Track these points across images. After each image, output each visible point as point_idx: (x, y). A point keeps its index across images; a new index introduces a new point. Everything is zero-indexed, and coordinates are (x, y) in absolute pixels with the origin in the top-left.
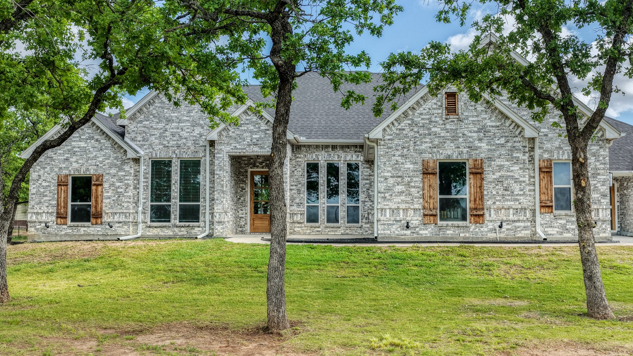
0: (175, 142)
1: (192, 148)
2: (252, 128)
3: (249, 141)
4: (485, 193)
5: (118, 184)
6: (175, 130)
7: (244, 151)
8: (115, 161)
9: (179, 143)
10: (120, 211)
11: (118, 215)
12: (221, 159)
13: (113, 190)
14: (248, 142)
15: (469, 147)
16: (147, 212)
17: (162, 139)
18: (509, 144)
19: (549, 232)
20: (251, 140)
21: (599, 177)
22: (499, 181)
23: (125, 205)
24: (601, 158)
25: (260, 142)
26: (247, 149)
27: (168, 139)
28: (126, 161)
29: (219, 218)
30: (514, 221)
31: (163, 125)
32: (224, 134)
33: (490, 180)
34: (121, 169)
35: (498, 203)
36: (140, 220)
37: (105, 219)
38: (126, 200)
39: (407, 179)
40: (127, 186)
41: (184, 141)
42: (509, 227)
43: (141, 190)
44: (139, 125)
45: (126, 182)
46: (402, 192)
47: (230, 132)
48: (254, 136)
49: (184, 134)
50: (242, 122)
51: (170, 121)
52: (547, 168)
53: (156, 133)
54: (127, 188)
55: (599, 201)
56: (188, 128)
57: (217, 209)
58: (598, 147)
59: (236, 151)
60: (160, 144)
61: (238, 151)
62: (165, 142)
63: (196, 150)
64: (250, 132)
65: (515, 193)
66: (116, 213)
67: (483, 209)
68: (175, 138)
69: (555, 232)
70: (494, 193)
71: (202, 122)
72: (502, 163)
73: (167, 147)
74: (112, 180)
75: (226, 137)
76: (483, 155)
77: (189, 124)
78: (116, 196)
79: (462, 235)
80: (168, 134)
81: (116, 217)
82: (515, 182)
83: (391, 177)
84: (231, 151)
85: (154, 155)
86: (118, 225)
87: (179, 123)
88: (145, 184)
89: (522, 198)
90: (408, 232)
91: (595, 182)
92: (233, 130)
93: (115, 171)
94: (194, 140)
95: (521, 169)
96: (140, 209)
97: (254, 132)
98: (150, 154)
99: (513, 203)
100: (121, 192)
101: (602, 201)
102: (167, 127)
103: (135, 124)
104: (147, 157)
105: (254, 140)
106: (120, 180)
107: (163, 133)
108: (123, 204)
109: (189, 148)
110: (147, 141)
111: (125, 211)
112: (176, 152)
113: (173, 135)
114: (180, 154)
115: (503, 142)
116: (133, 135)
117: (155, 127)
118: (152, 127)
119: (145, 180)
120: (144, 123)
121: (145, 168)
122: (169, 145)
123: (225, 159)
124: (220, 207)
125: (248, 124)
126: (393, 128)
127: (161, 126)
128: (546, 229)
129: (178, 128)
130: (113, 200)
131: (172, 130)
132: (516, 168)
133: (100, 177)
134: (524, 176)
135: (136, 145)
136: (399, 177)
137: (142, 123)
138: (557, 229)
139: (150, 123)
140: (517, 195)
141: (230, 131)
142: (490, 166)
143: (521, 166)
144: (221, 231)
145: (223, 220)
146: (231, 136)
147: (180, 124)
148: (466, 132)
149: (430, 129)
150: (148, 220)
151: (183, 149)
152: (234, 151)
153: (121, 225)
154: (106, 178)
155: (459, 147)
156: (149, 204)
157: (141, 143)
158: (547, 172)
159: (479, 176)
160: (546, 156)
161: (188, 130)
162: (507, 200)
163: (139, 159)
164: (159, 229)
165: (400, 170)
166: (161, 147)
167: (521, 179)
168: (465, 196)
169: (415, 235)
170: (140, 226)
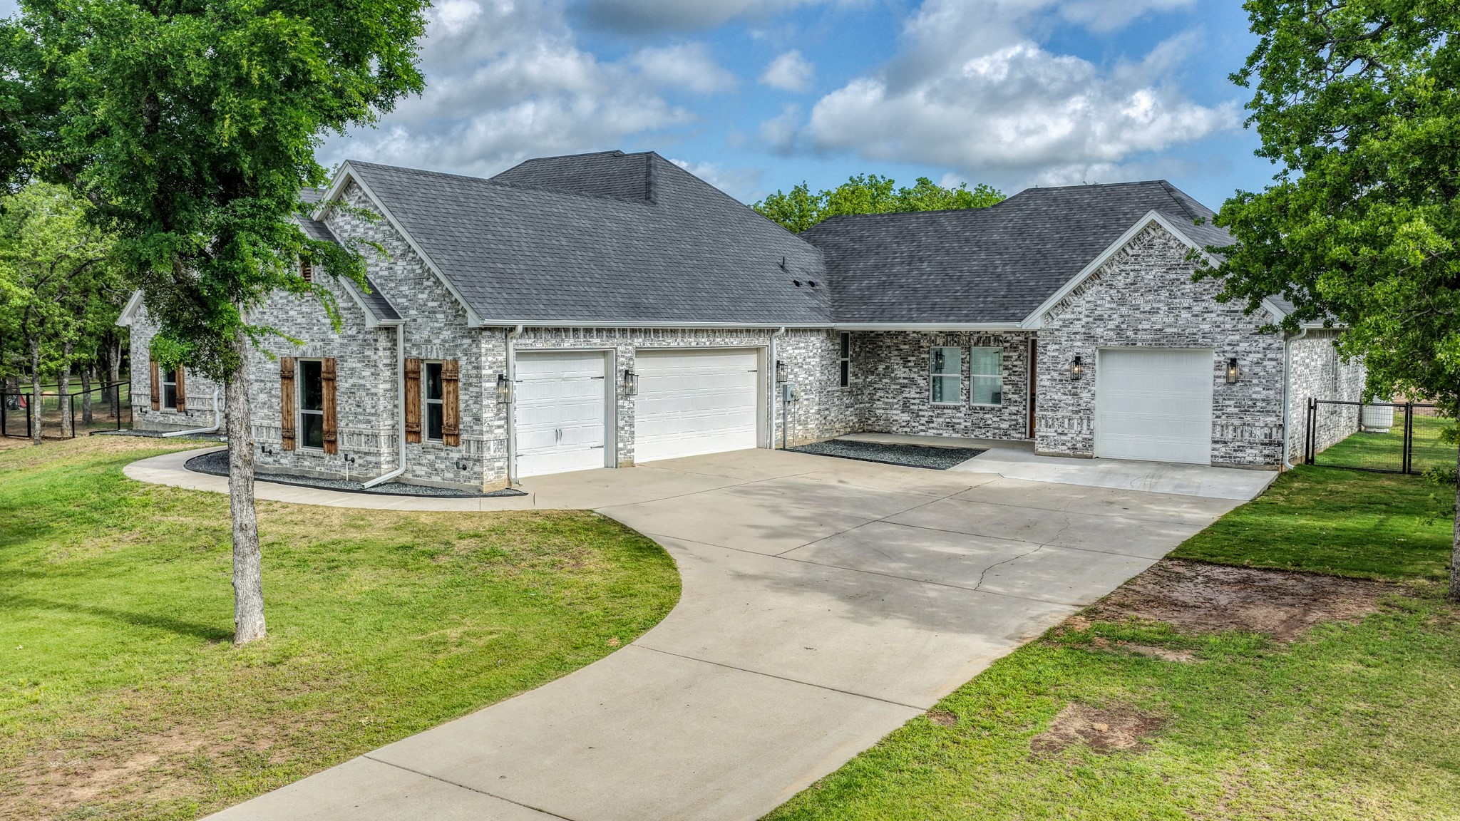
4: (338, 409)
10: (197, 396)
11: (196, 400)
15: (323, 340)
18: (361, 336)
19: (418, 473)
21: (471, 389)
22: (351, 392)
23: (201, 387)
24: (473, 359)
30: (366, 454)
33: (343, 390)
35: (350, 425)
36: (216, 408)
37: (188, 406)
38: (202, 382)
39: (269, 385)
42: (361, 461)
46: (265, 403)
52: (414, 372)
55: (471, 427)
58: (470, 341)
65: (368, 411)
66: (195, 398)
67: (335, 433)
69: (423, 473)
70: (347, 410)
72: (354, 365)
76: (335, 352)
79: (318, 469)
81: (195, 403)
82: (367, 394)
83: (256, 381)
86: (197, 414)
89: (374, 418)
90: (270, 460)
91: (466, 397)
95: (372, 374)
99: (364, 426)
101: (475, 427)
111: (202, 396)
115: (354, 333)
126: (256, 311)
128: (415, 468)
130: (193, 381)
132: (367, 373)
134: (376, 387)
136: (262, 381)
138: (425, 469)
140: (369, 414)
142: (342, 369)
143: (373, 370)
148: (320, 318)
149: (287, 313)
153: (199, 414)
155: (313, 340)
158: (414, 379)
159: (331, 383)
160: (414, 353)
162: (360, 421)
165: (262, 372)
167: (373, 390)
168: (321, 413)
169: (277, 465)
170: (218, 416)
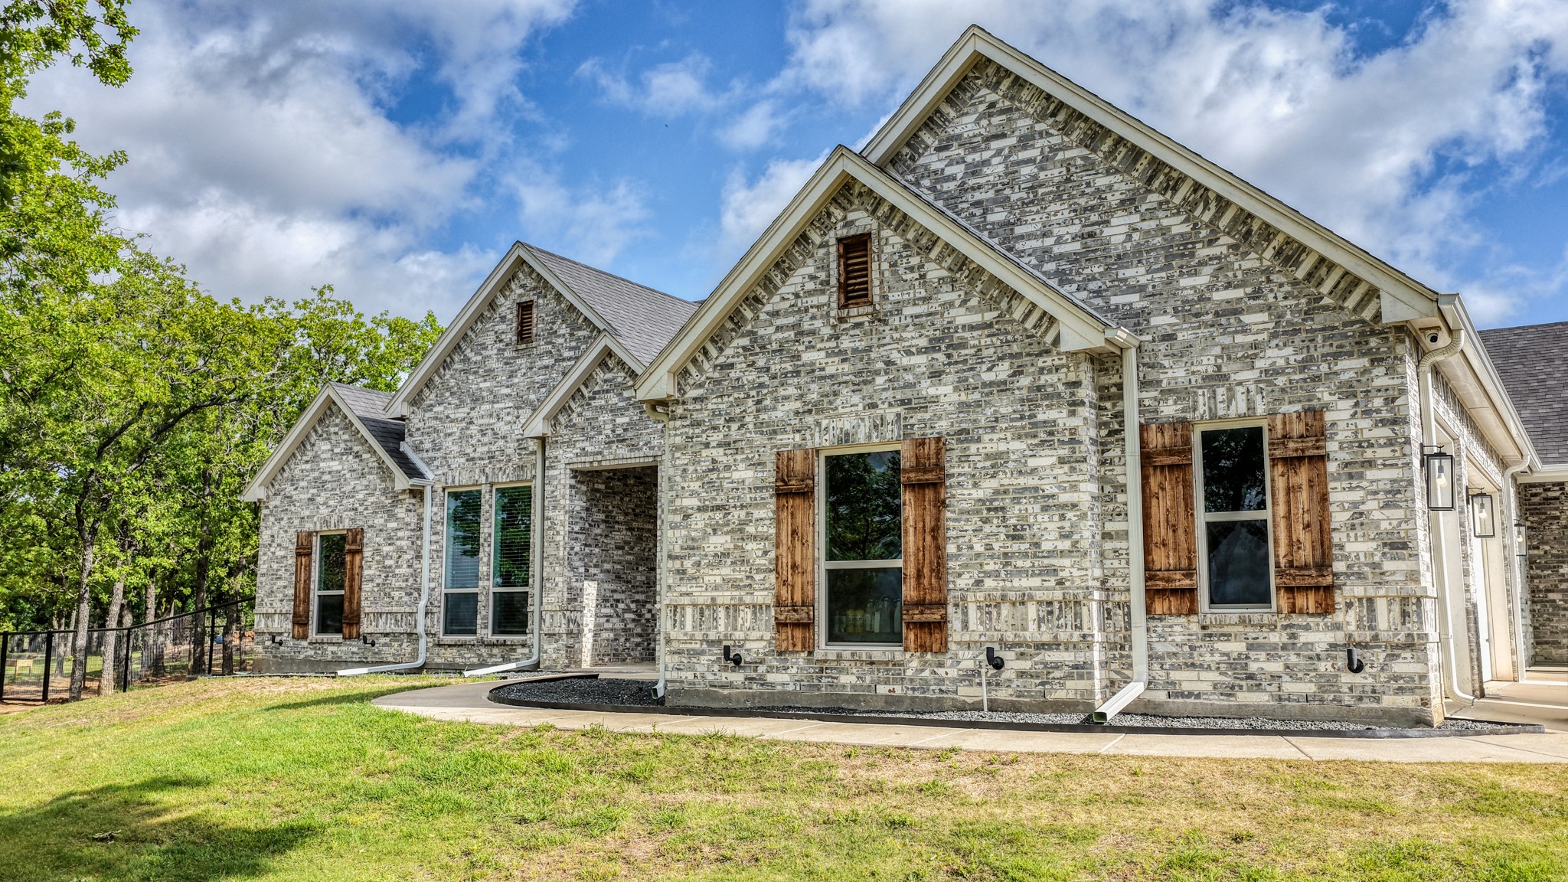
0: (486, 449)
1: (515, 459)
2: (615, 400)
3: (609, 432)
4: (951, 548)
5: (386, 549)
6: (486, 421)
7: (599, 458)
8: (383, 498)
9: (494, 448)
10: (386, 609)
11: (384, 616)
12: (556, 482)
13: (378, 562)
14: (607, 436)
15: (902, 402)
16: (435, 610)
17: (464, 443)
18: (1025, 381)
19: (1186, 687)
20: (613, 431)
21: (1370, 474)
22: (992, 508)
23: (396, 594)
24: (1378, 402)
25: (630, 434)
26: (606, 452)
27: (474, 441)
28: (400, 497)
29: (551, 625)
30: (1041, 646)
31: (466, 410)
32: (563, 419)
33: (965, 506)
34: (392, 516)
35: (989, 583)
36: (420, 629)
38: (397, 584)
39: (737, 515)
40: (401, 551)
41: (501, 443)
42: (1025, 665)
43: (427, 561)
44: (428, 415)
45: (398, 543)
46: (725, 554)
47: (574, 415)
48: (619, 420)
49: (502, 428)
50: (597, 388)
51: (477, 400)
52: (1170, 452)
53: (455, 430)
54: (400, 557)
55: (1375, 566)
56: (508, 414)
57: (548, 603)
58: (1365, 362)
59: (583, 459)
60: (462, 454)
61: (588, 459)
62: (469, 450)
63: (521, 463)
64: (611, 411)
65: (1046, 546)
66: (381, 614)
67: (942, 604)
68: (485, 440)
69: (1207, 687)
70: (979, 548)
71: (533, 397)
72: (1003, 447)
73: (473, 459)
74: (378, 539)
75: (566, 427)
76: (943, 425)
77: (511, 404)
78: (383, 575)
79: (883, 690)
80: (474, 430)
81: (381, 622)
82: (1045, 509)
83: (699, 509)
84: (575, 460)
85: (450, 481)
86: (383, 640)
87: (493, 402)
88: (434, 547)
89: (1066, 562)
90: (738, 677)
91: (1357, 496)
92: (579, 409)
93: (382, 521)
94: (518, 440)
95: (1062, 461)
96: (424, 603)
97: (620, 409)
98: (443, 479)
99: (1036, 582)
100: (390, 567)
101: (1388, 566)
102: (473, 414)
103: (420, 414)
104: (439, 487)
105: (619, 431)
106: (390, 540)
107: (467, 428)
108: (392, 594)
109: (510, 460)
110: (439, 449)
111: (395, 609)
112: (487, 470)
113: (483, 433)
114: (494, 474)
115: (1003, 376)
116: (417, 437)
117: (452, 416)
118: (448, 417)
119: (434, 538)
120: (435, 409)
121: (435, 509)
122: (477, 455)
123: (563, 481)
125: (607, 391)
127: (461, 413)
128: (1175, 675)
129: (491, 415)
130: (378, 585)
131: (481, 421)
132: (1045, 460)
133: (358, 534)
134: (1074, 487)
135: (422, 459)
136: (718, 508)
137: (431, 410)
138: (1214, 676)
139: (446, 408)
140: (1051, 554)
141: (573, 411)
142: (964, 458)
143: (1064, 452)
144: (554, 656)
145: (557, 630)
146: (575, 425)
147: (496, 406)
148: (895, 356)
149: (798, 357)
150: (439, 628)
151: (500, 461)
152: (579, 459)
153: (387, 640)
154: (369, 534)
155: (873, 406)
156: (442, 591)
157: (431, 454)
158: (1172, 467)
159: (929, 494)
160: (1169, 409)
161: (509, 418)
162: (1021, 572)
163: (423, 492)
164: (454, 650)
165: (720, 489)
166: (463, 460)
167: (1064, 498)
168: (898, 563)
169: (756, 688)
170: (422, 642)
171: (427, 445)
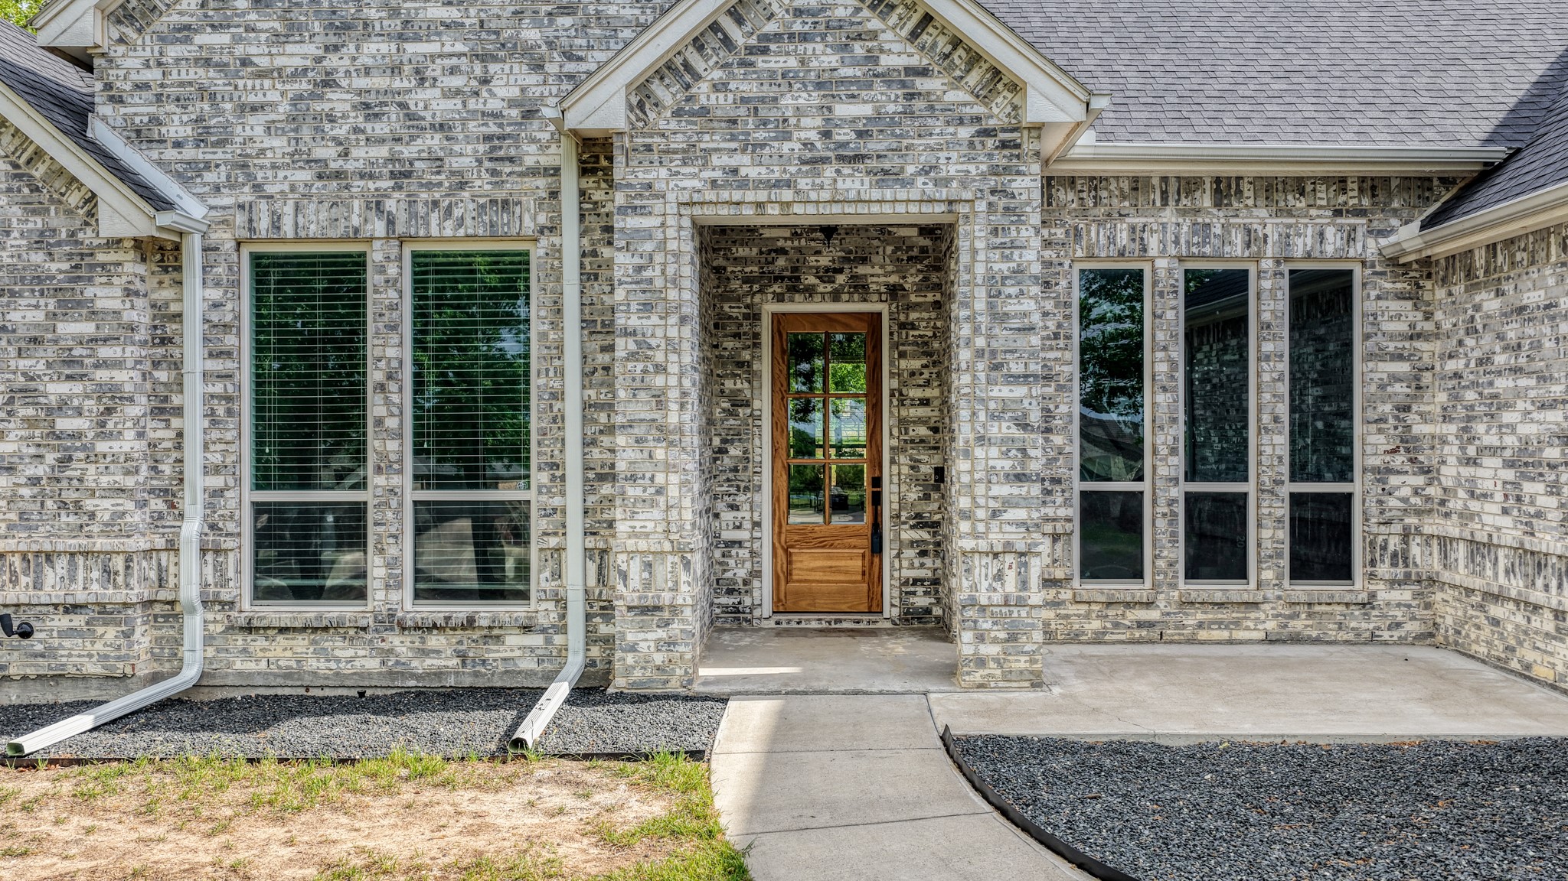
0: (383, 151)
1: (482, 183)
2: (831, 60)
3: (813, 136)
5: (56, 389)
6: (380, 82)
7: (787, 195)
8: (38, 257)
9: (407, 152)
10: (73, 544)
11: (61, 563)
12: (648, 246)
13: (30, 423)
14: (808, 145)
16: (230, 543)
17: (306, 132)
20: (826, 134)
23: (104, 507)
25: (873, 146)
26: (803, 183)
27: (342, 130)
28: (101, 257)
29: (647, 585)
31: (312, 49)
32: (667, 94)
34: (70, 303)
36: (189, 592)
38: (105, 481)
40: (112, 399)
41: (434, 141)
43: (194, 423)
44: (173, 51)
45: (102, 375)
47: (702, 88)
48: (842, 110)
49: (433, 103)
50: (771, 27)
51: (347, 27)
53: (273, 96)
54: (109, 411)
56: (453, 71)
57: (633, 534)
59: (737, 196)
60: (299, 158)
61: (750, 196)
62: (326, 152)
63: (500, 195)
64: (819, 86)
66: (49, 557)
68: (380, 129)
71: (531, 35)
73: (338, 175)
74: (24, 364)
75: (678, 113)
77: (460, 47)
78: (51, 458)
80: (338, 101)
81: (50, 577)
84: (710, 196)
85: (264, 224)
86: (63, 621)
87: (401, 38)
88: (218, 388)
92: (717, 74)
93: (39, 316)
94: (488, 138)
96: (191, 529)
97: (843, 82)
98: (240, 219)
100: (77, 435)
102: (332, 61)
103: (147, 46)
104: (224, 237)
105: (843, 134)
106: (70, 366)
107: (314, 97)
108: (89, 504)
109: (462, 185)
110: (221, 143)
111: (101, 543)
112: (390, 205)
113: (370, 110)
114: (413, 215)
116: (140, 108)
117: (264, 62)
118: (245, 62)
119: (216, 365)
120: (199, 39)
121: (216, 294)
122: (350, 166)
123: (672, 245)
124: (650, 519)
125: (805, 38)
127: (297, 54)
129: (396, 70)
130: (34, 481)
131: (362, 83)
135: (160, 163)
137: (187, 40)
139: (237, 40)
141: (697, 77)
144: (659, 658)
145: (666, 597)
146: (704, 111)
147: (411, 48)
150: (241, 584)
151: (429, 186)
152: (725, 195)
153: (78, 620)
156: (244, 497)
157: (189, 153)
161: (457, 81)
163: (177, 247)
164: (301, 643)
166: (304, 175)
170: (194, 626)
171: (177, 128)
